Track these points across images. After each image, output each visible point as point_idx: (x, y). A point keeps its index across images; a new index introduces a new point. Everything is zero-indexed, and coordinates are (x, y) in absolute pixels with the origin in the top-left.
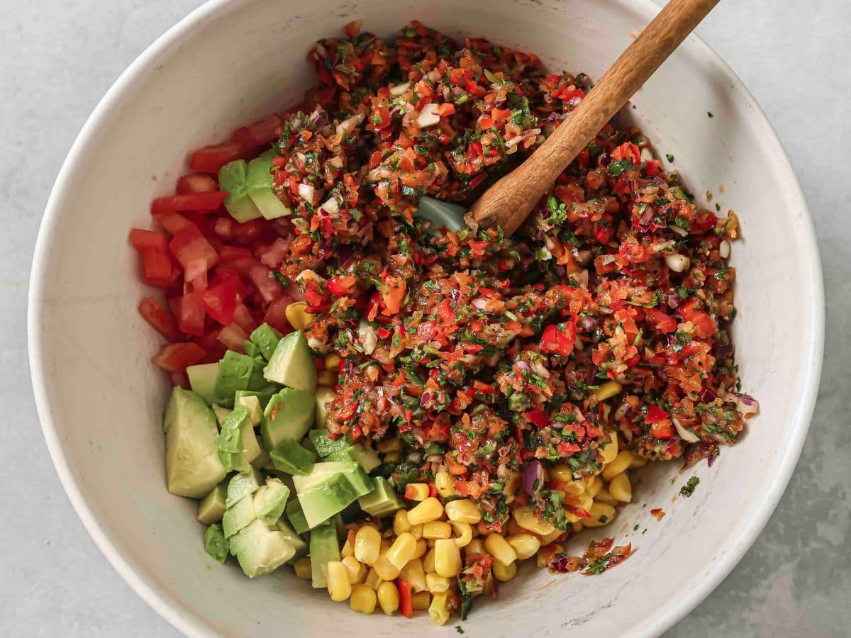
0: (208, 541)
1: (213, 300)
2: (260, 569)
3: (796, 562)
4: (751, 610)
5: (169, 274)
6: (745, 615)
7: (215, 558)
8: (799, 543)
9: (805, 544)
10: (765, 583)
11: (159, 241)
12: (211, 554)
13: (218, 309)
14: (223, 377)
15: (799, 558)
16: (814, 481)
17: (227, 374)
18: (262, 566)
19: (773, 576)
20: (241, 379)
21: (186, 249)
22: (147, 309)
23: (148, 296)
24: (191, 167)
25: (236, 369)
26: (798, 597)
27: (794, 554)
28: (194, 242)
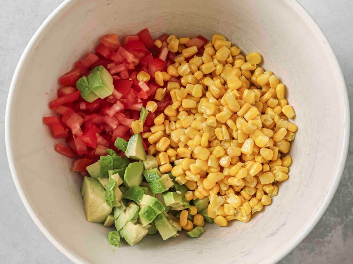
0: (110, 239)
1: (87, 139)
2: (134, 241)
3: (343, 225)
4: (325, 247)
5: (64, 131)
6: (322, 249)
7: (114, 246)
8: (345, 217)
9: (347, 217)
10: (330, 235)
11: (56, 120)
12: (112, 244)
13: (90, 142)
14: (102, 168)
15: (344, 223)
16: (350, 190)
17: (103, 166)
18: (135, 240)
19: (333, 231)
20: (110, 166)
21: (69, 120)
22: (59, 149)
23: (57, 143)
24: (61, 84)
25: (106, 163)
26: (345, 240)
27: (342, 222)
28: (72, 116)
